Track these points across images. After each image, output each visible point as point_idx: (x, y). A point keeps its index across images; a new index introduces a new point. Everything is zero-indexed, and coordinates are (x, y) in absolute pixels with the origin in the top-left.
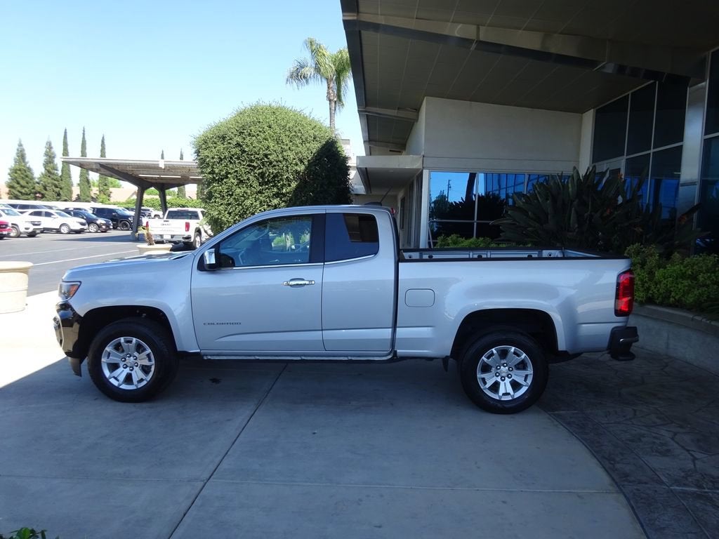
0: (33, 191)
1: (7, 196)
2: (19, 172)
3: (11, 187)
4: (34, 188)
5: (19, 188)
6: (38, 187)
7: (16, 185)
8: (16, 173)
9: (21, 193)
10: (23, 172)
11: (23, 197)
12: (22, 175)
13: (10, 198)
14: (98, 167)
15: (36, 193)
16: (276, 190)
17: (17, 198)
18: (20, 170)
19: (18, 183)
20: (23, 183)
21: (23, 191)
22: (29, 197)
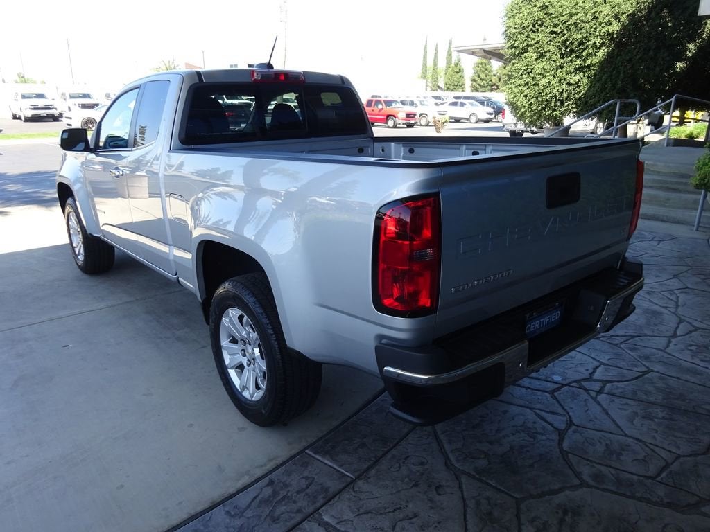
0: (490, 83)
1: (470, 89)
2: (480, 66)
3: (474, 80)
4: (491, 81)
5: (479, 81)
6: (494, 79)
7: (477, 78)
8: (478, 67)
9: (480, 85)
10: (484, 65)
11: (481, 90)
12: (483, 69)
13: (472, 91)
14: (483, 53)
15: (492, 85)
16: (579, 63)
17: (477, 90)
18: (481, 64)
19: (479, 76)
20: (483, 76)
21: (482, 84)
22: (486, 89)
